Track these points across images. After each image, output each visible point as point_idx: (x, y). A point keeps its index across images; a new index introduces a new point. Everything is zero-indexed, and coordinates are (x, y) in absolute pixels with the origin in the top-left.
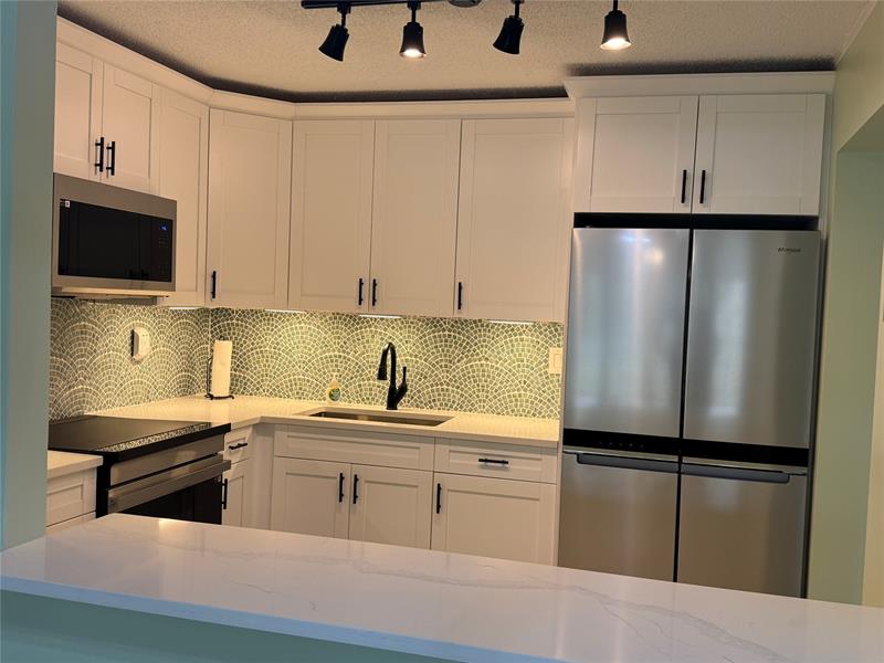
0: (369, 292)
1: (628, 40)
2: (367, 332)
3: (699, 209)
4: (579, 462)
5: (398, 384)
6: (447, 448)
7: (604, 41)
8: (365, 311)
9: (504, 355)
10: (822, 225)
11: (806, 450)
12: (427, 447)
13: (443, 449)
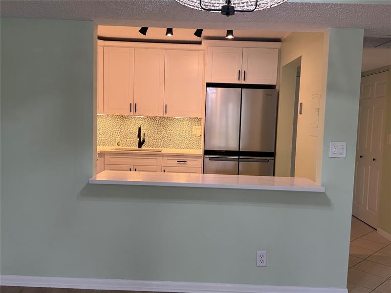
0: (134, 108)
1: (233, 36)
2: (129, 122)
3: (243, 82)
4: (209, 160)
5: (142, 140)
6: (167, 158)
7: (227, 36)
8: (132, 115)
9: (177, 129)
10: (277, 88)
11: (273, 153)
12: (160, 159)
13: (165, 159)
